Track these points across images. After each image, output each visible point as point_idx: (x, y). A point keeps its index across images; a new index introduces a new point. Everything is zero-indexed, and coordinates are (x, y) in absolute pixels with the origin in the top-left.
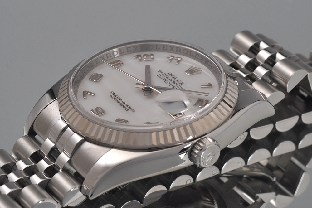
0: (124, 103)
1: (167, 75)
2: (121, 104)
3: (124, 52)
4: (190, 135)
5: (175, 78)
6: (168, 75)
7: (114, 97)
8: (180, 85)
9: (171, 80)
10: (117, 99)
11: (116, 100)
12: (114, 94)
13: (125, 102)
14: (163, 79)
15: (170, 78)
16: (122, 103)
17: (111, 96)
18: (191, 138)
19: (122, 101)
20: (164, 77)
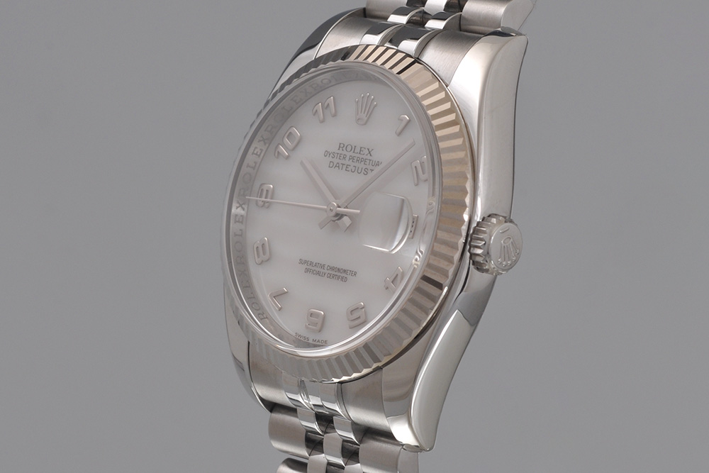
0: (332, 269)
1: (338, 152)
2: (330, 276)
3: (255, 163)
4: (451, 255)
5: (353, 149)
6: (340, 152)
7: (313, 268)
8: (369, 157)
9: (352, 158)
10: (318, 269)
11: (318, 273)
12: (306, 262)
13: (332, 265)
14: (341, 166)
15: (348, 154)
16: (330, 272)
17: (307, 271)
18: (457, 256)
19: (326, 266)
20: (341, 162)
